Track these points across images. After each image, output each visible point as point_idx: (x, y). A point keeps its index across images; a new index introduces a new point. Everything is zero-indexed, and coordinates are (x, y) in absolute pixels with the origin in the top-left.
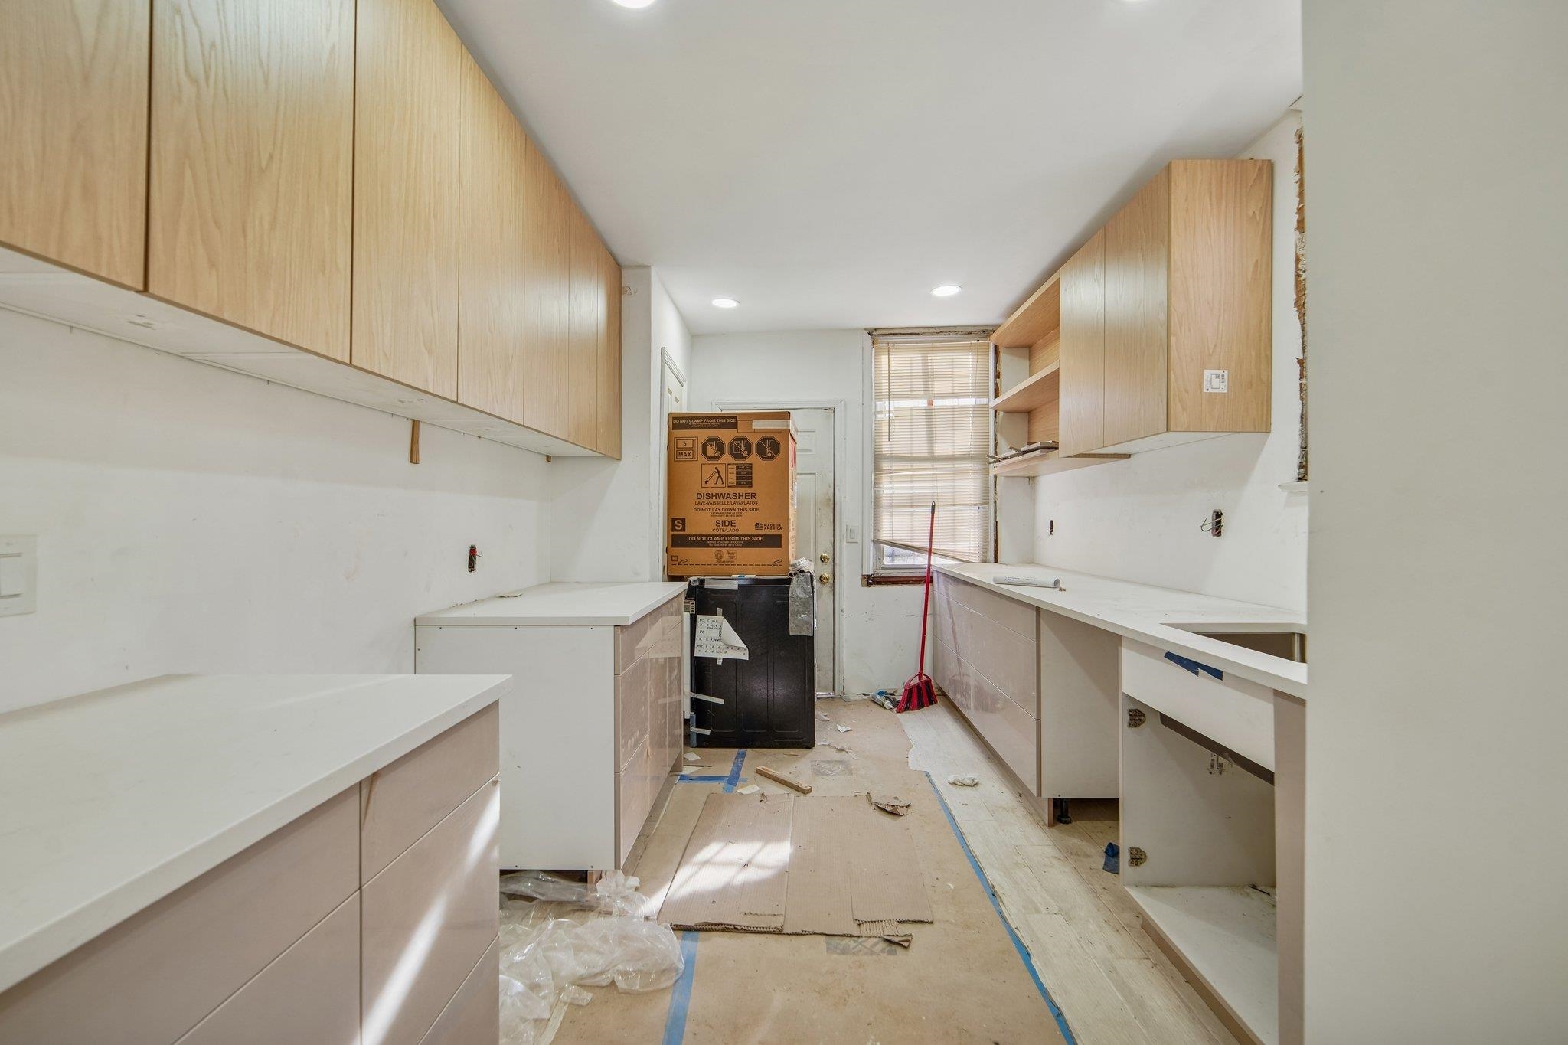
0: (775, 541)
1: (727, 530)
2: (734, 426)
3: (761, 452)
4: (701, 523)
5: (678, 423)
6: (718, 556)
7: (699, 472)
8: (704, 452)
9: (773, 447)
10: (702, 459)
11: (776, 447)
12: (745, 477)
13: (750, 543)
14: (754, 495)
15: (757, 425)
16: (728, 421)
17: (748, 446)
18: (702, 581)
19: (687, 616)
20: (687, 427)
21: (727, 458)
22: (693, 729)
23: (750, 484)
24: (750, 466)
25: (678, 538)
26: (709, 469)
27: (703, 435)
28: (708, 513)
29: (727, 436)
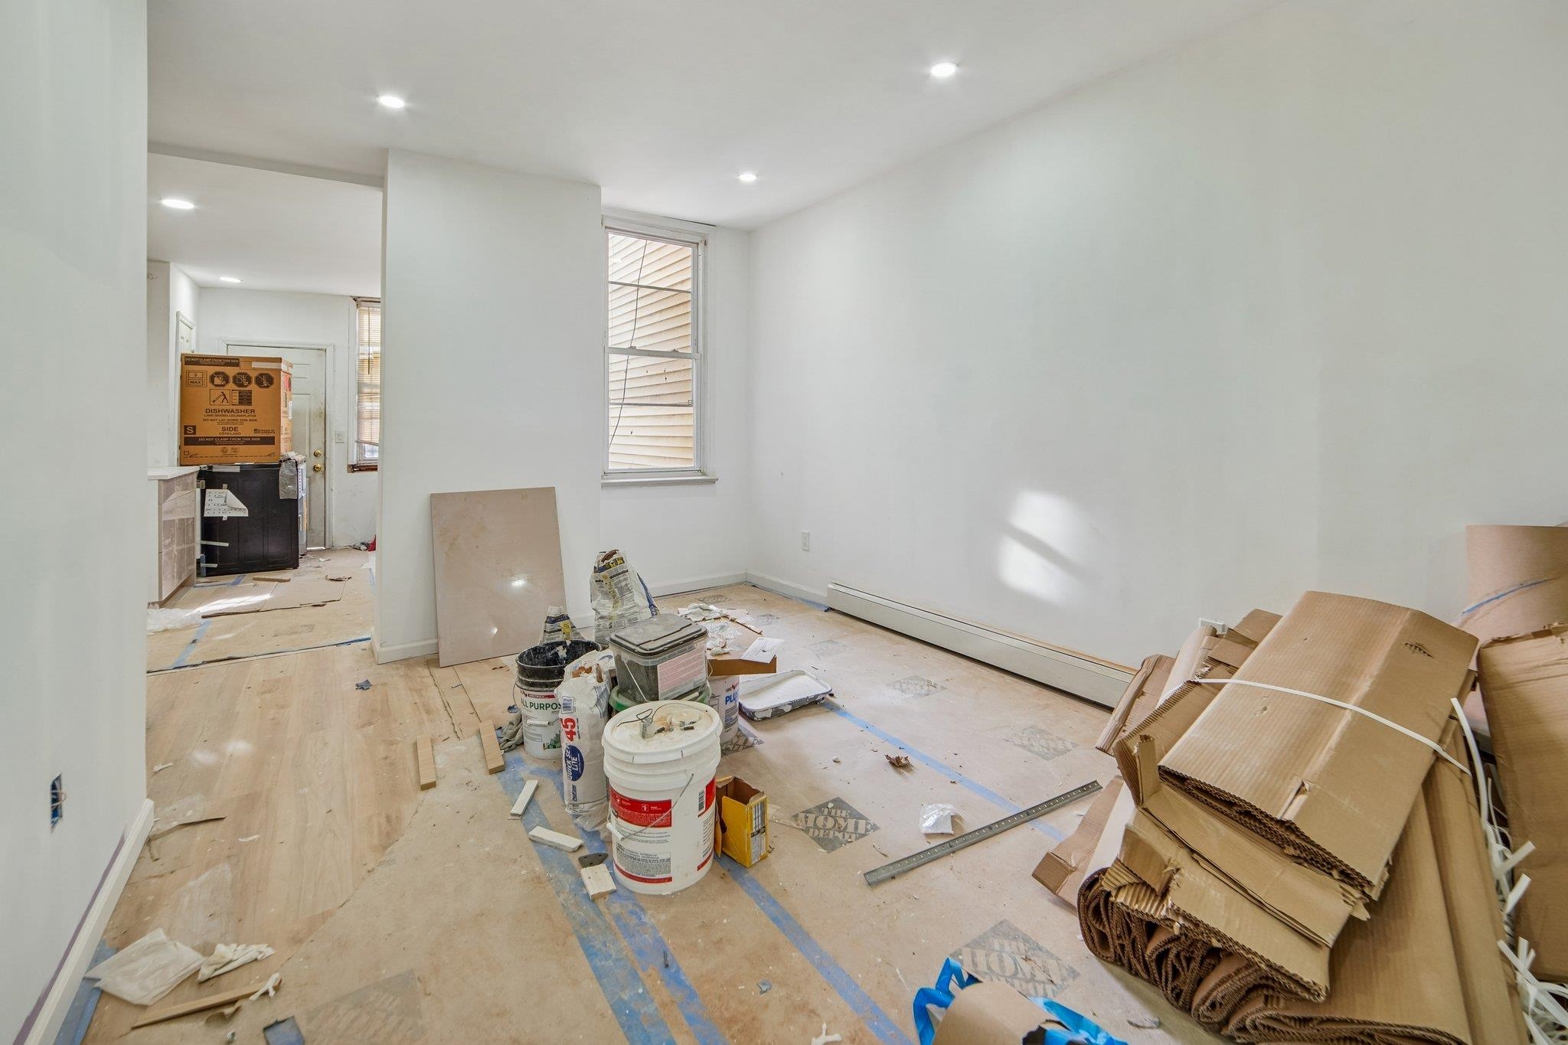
0: (270, 441)
1: (232, 434)
2: (237, 365)
3: (259, 382)
4: (210, 429)
5: (189, 360)
6: (224, 451)
7: (207, 394)
8: (212, 381)
9: (268, 380)
10: (210, 385)
11: (270, 380)
12: (246, 399)
13: (249, 441)
14: (253, 411)
15: (255, 365)
16: (233, 362)
17: (249, 379)
18: (211, 468)
19: (198, 491)
20: (197, 363)
21: (231, 386)
22: (203, 565)
23: (250, 403)
24: (250, 392)
25: (190, 438)
26: (217, 392)
27: (212, 370)
28: (215, 423)
29: (231, 371)
